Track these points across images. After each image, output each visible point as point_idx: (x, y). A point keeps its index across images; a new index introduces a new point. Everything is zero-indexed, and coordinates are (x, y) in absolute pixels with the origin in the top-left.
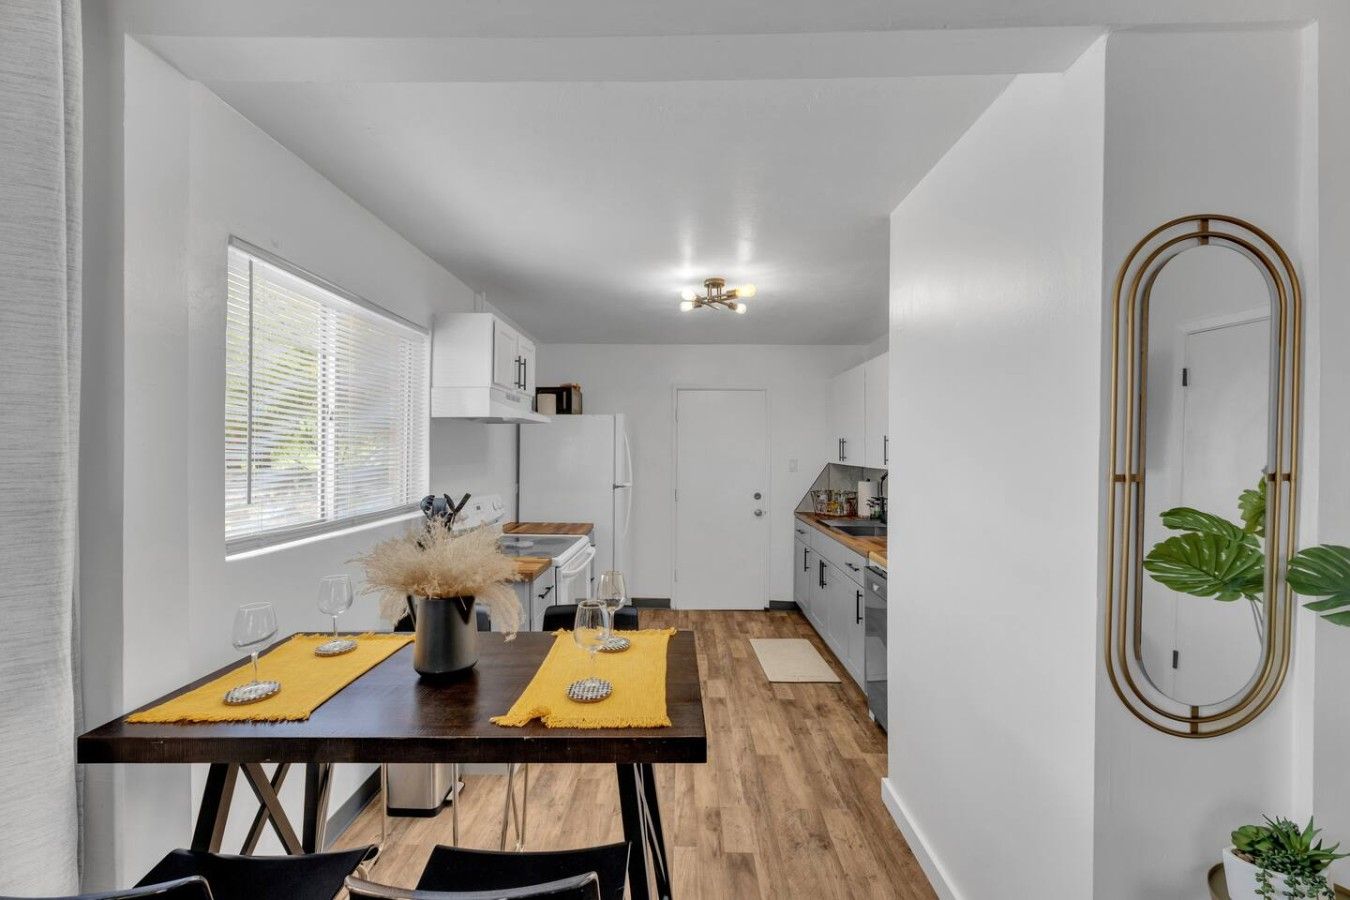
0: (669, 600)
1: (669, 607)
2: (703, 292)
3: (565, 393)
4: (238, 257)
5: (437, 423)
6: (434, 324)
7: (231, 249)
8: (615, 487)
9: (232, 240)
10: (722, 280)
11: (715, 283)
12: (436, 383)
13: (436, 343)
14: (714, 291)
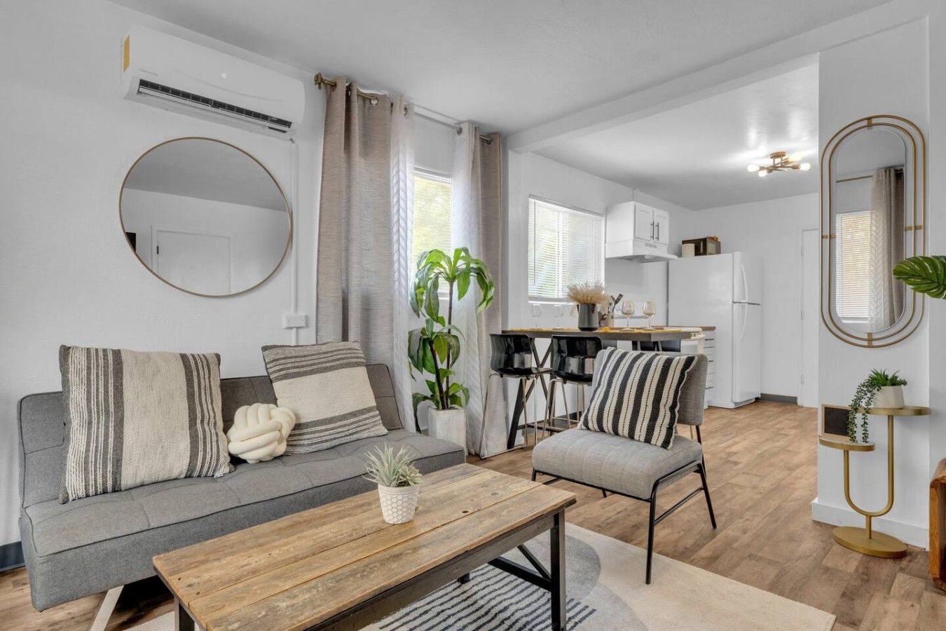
0: (796, 398)
1: (796, 403)
2: (769, 162)
3: (702, 243)
4: (532, 200)
5: (608, 261)
6: (606, 212)
7: (530, 199)
8: (734, 302)
9: (531, 196)
10: (784, 152)
11: (776, 156)
12: (607, 242)
13: (608, 221)
14: (778, 160)
